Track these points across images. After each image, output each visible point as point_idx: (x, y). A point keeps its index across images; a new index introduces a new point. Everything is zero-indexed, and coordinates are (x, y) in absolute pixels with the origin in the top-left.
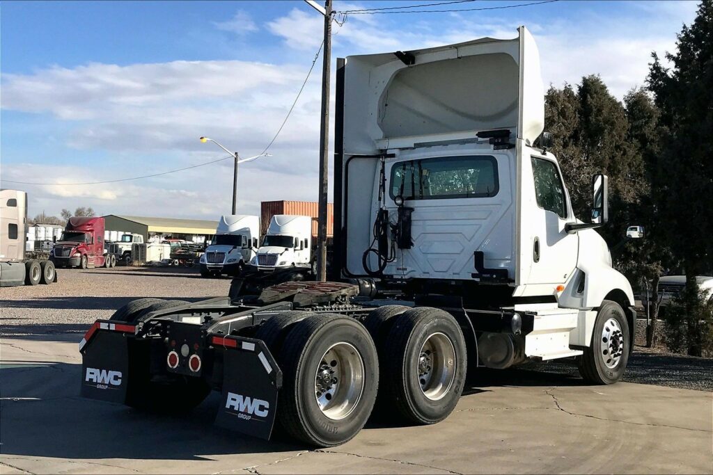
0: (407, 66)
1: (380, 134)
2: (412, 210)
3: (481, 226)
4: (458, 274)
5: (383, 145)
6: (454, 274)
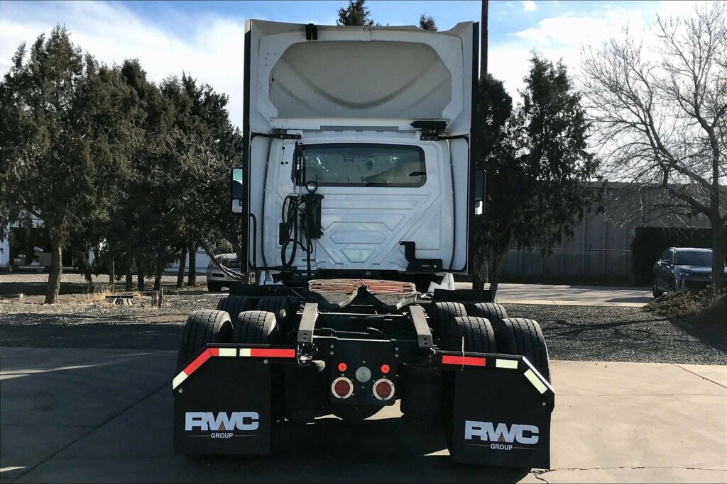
0: (307, 41)
1: (275, 112)
2: (321, 197)
3: (405, 216)
4: (379, 264)
5: (279, 124)
6: (374, 264)
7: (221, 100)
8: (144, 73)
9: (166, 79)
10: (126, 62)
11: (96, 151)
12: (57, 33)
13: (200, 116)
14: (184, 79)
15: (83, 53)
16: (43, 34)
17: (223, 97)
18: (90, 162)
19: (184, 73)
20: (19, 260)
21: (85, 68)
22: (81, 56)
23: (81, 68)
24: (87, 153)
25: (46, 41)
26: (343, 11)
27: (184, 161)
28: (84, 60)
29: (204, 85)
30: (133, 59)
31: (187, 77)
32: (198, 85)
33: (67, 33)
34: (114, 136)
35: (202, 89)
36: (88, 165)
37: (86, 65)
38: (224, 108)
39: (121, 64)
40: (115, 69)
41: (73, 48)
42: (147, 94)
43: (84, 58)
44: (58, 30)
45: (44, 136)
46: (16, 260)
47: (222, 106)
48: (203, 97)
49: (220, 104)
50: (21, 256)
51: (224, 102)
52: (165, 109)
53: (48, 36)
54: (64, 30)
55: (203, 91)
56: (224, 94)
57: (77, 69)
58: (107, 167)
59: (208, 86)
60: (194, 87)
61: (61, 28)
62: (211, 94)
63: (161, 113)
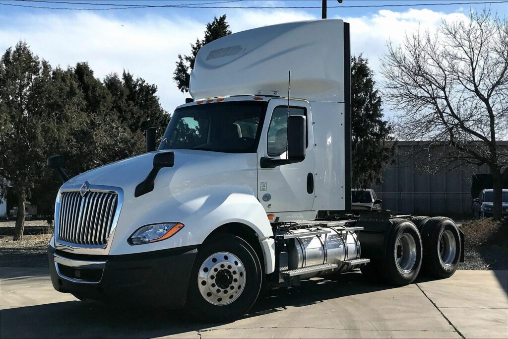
7: (151, 89)
8: (92, 72)
9: (109, 76)
10: (78, 64)
11: (46, 130)
12: (20, 46)
13: (134, 102)
14: (124, 75)
15: (40, 60)
16: (11, 48)
17: (153, 87)
18: (40, 138)
19: (124, 71)
20: (14, 211)
21: (41, 71)
22: (39, 63)
23: (38, 70)
24: (39, 131)
25: (12, 52)
26: (210, 25)
27: (96, 135)
28: (41, 65)
29: (139, 78)
30: (83, 62)
31: (126, 73)
32: (134, 79)
33: (27, 46)
34: (62, 118)
35: (138, 82)
36: (40, 140)
37: (43, 68)
38: (154, 95)
39: (74, 66)
40: (69, 70)
41: (33, 57)
42: (91, 87)
43: (41, 63)
44: (20, 44)
45: (5, 120)
46: (11, 211)
47: (153, 93)
48: (137, 88)
49: (151, 92)
50: (15, 208)
51: (154, 91)
52: (104, 98)
53: (14, 49)
54: (25, 44)
55: (138, 84)
56: (154, 85)
57: (36, 71)
58: (54, 141)
59: (141, 79)
60: (132, 80)
61: (23, 42)
62: (144, 85)
63: (101, 101)
